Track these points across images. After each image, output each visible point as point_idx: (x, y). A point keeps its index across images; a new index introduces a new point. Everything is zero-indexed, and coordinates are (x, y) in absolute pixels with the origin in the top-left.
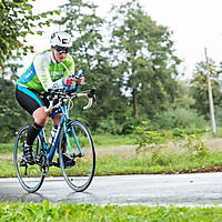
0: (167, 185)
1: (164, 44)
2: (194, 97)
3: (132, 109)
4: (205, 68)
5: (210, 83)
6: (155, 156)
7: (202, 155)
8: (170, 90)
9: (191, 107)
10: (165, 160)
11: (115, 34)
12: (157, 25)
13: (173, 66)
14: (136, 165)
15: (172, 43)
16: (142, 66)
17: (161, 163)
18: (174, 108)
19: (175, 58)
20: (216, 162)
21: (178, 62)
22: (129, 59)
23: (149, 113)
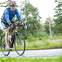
1: (36, 13)
2: (45, 28)
3: (27, 32)
4: (48, 20)
5: (50, 24)
6: (34, 45)
7: (48, 44)
9: (45, 31)
11: (22, 10)
12: (34, 7)
13: (39, 19)
14: (28, 47)
16: (30, 19)
17: (36, 47)
18: (40, 32)
19: (39, 17)
20: (52, 46)
22: (26, 17)
23: (32, 33)
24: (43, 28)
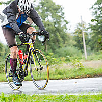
0: (64, 84)
1: (60, 14)
2: (76, 41)
3: (44, 47)
4: (81, 26)
5: (83, 34)
6: (57, 70)
8: (63, 37)
9: (74, 46)
10: (62, 72)
12: (56, 4)
15: (64, 13)
16: (49, 25)
17: (60, 74)
18: (66, 47)
19: (65, 21)
20: (88, 73)
21: (67, 23)
23: (53, 49)
24: (71, 41)
